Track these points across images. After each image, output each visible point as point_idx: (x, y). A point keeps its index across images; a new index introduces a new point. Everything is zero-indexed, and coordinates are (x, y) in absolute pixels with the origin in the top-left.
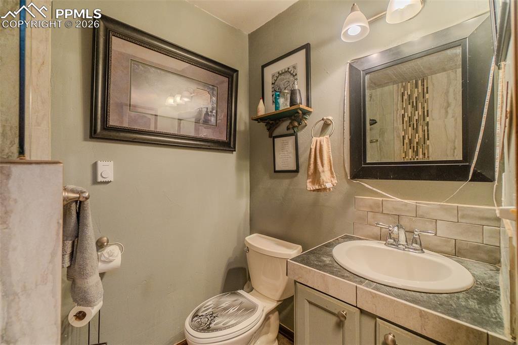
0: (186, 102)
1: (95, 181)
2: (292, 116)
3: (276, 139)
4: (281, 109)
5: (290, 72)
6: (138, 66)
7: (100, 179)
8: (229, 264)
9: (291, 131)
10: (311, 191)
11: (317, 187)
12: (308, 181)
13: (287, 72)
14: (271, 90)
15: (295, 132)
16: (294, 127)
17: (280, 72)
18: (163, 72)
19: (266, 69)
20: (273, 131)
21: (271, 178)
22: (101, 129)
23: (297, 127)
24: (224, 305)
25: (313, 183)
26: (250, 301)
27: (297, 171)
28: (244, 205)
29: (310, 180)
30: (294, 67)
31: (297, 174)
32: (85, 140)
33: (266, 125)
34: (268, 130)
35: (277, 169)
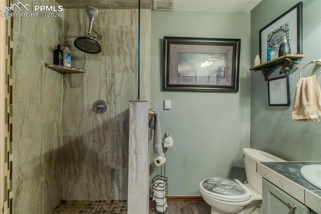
0: (212, 65)
1: (164, 109)
2: (283, 63)
3: (270, 82)
4: (271, 59)
5: (282, 30)
6: (181, 54)
7: (166, 108)
8: (233, 163)
9: (284, 74)
10: (296, 120)
11: (301, 117)
12: (294, 112)
13: (281, 29)
14: (267, 46)
15: (286, 75)
16: (285, 71)
17: (274, 32)
18: (192, 54)
19: (263, 32)
20: (268, 76)
21: (267, 109)
22: (166, 86)
23: (288, 70)
24: (223, 183)
25: (298, 114)
26: (242, 187)
27: (288, 105)
28: (245, 128)
29: (296, 112)
30: (286, 25)
31: (289, 107)
32: (161, 91)
33: (262, 72)
34: (265, 75)
35: (271, 103)
